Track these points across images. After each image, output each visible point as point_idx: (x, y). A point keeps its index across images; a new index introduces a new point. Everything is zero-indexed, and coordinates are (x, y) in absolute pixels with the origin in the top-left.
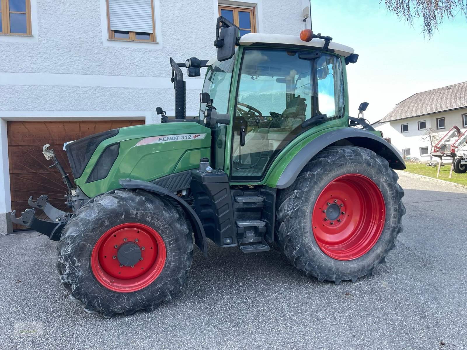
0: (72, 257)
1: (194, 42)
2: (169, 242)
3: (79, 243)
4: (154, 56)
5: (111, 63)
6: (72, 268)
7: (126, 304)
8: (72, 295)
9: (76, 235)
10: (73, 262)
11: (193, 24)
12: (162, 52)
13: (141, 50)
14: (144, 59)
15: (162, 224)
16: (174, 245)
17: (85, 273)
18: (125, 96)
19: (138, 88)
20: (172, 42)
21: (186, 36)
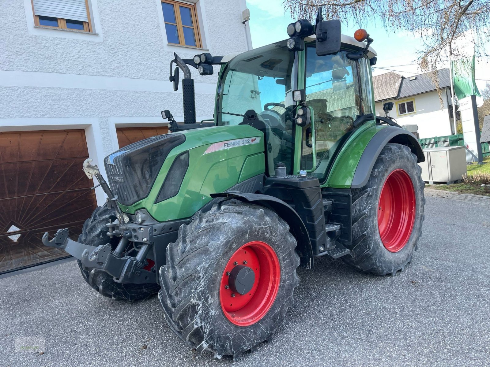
0: (205, 294)
1: (138, 36)
2: (284, 258)
3: (212, 274)
4: (94, 50)
5: (41, 57)
6: (205, 308)
7: (254, 338)
8: (206, 342)
9: (207, 265)
10: (207, 300)
11: (136, 16)
12: (104, 46)
13: (77, 42)
14: (82, 53)
15: (279, 239)
16: (288, 261)
17: (217, 311)
18: (64, 99)
19: (79, 89)
20: (113, 34)
21: (129, 29)
